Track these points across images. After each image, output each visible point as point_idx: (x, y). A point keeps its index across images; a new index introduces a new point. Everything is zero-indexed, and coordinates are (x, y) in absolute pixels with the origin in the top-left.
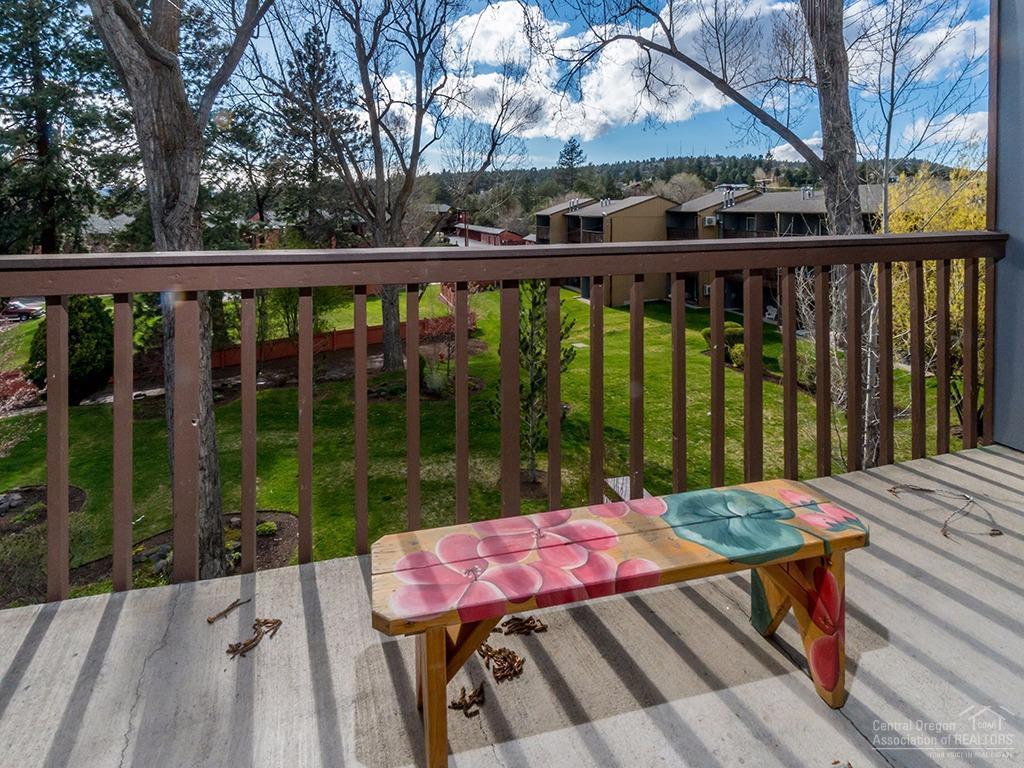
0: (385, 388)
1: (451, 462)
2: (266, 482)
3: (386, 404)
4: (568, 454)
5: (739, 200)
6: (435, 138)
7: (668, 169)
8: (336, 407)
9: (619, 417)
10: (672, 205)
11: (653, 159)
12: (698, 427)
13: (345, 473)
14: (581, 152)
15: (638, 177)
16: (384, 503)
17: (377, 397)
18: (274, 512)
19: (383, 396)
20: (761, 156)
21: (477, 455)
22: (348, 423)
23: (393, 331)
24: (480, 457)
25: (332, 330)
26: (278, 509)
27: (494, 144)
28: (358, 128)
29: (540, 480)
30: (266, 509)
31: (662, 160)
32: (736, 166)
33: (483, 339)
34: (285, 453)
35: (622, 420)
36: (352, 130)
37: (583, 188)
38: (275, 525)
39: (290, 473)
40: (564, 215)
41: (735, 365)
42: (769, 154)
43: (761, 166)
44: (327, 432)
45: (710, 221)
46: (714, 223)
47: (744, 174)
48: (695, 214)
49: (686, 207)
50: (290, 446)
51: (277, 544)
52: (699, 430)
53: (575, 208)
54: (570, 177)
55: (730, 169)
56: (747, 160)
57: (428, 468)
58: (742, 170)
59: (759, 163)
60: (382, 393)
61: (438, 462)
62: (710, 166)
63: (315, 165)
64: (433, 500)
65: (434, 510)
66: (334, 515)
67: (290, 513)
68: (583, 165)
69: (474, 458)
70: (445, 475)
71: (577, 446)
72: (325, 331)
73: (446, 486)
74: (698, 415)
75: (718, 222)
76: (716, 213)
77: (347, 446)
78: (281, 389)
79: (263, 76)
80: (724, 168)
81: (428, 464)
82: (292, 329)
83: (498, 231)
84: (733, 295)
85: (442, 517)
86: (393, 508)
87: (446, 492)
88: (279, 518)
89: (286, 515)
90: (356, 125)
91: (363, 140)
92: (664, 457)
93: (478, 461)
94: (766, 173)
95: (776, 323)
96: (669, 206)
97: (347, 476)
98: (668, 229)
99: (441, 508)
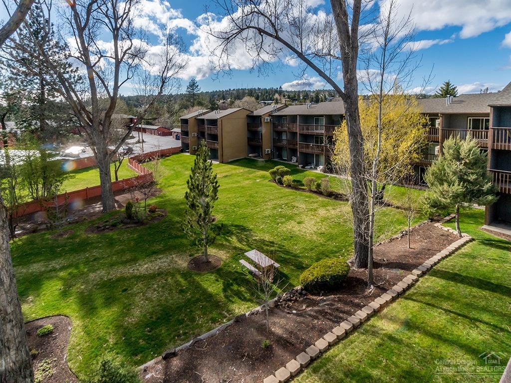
0: (107, 223)
1: (158, 260)
2: (38, 298)
3: (111, 233)
4: (220, 242)
5: (279, 109)
6: (128, 78)
7: (239, 95)
8: (78, 240)
9: (240, 219)
10: (248, 112)
11: (230, 90)
12: (277, 217)
13: (93, 281)
14: (198, 86)
15: (224, 98)
16: (124, 294)
17: (104, 229)
18: (49, 317)
19: (107, 229)
20: (277, 88)
21: (173, 253)
22: (88, 249)
23: (108, 189)
24: (175, 254)
25: (64, 192)
26: (51, 315)
27: (164, 82)
28: (72, 71)
29: (210, 260)
30: (42, 317)
31: (234, 90)
32: (267, 93)
33: (158, 187)
34: (48, 276)
35: (242, 220)
36: (68, 72)
37: (200, 104)
38: (51, 326)
39: (54, 288)
40: (195, 118)
41: (284, 185)
42: (281, 87)
43: (277, 93)
44: (75, 257)
45: (267, 119)
46: (269, 121)
47: (271, 96)
48: (261, 116)
49: (256, 113)
50: (51, 271)
51: (55, 338)
52: (277, 219)
53: (201, 115)
54: (192, 98)
55: (265, 94)
56: (271, 90)
57: (146, 266)
58: (269, 95)
59: (276, 91)
60: (107, 227)
61: (151, 262)
62: (256, 93)
63: (43, 93)
64: (153, 284)
65: (155, 290)
66: (92, 309)
67: (60, 315)
68: (199, 92)
69: (171, 255)
70: (157, 268)
71: (224, 238)
72: (59, 193)
73: (159, 274)
74: (275, 212)
75: (270, 120)
76: (270, 115)
77: (91, 263)
78: (34, 234)
80: (262, 94)
81: (145, 264)
82: (35, 195)
83: (156, 127)
84: (277, 153)
85: (161, 293)
86: (129, 295)
87: (159, 278)
88: (54, 320)
89: (58, 317)
90: (70, 69)
91: (76, 79)
92: (266, 235)
93: (174, 256)
94: (280, 95)
95: (297, 164)
96: (248, 113)
97: (95, 282)
98: (248, 124)
99: (159, 288)
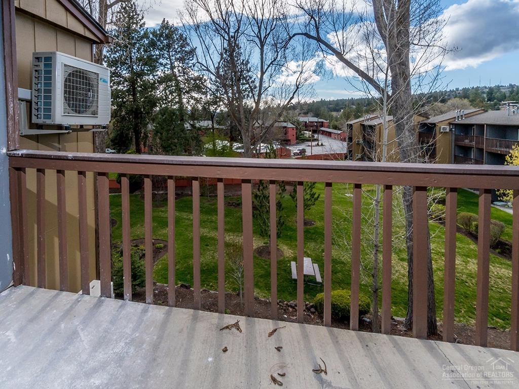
5: (469, 116)
10: (422, 119)
40: (360, 124)
45: (444, 129)
48: (435, 124)
75: (451, 129)
76: (450, 123)
79: (199, 63)
83: (339, 132)
98: (419, 133)
